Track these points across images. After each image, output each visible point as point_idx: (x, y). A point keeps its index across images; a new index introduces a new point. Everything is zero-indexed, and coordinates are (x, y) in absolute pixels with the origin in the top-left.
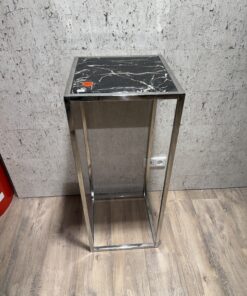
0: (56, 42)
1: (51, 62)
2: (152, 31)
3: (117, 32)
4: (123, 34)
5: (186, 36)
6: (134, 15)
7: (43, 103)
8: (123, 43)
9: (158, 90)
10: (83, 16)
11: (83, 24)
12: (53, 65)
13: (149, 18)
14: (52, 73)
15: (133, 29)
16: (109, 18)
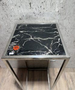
0: (7, 17)
1: (6, 25)
2: (53, 11)
3: (36, 12)
4: (38, 13)
5: (70, 14)
6: (44, 3)
7: (5, 40)
8: (39, 17)
9: (54, 54)
10: (19, 4)
11: (19, 8)
12: (7, 26)
13: (52, 5)
14: (7, 29)
15: (44, 10)
16: (32, 5)
